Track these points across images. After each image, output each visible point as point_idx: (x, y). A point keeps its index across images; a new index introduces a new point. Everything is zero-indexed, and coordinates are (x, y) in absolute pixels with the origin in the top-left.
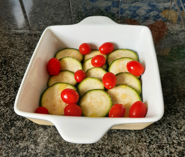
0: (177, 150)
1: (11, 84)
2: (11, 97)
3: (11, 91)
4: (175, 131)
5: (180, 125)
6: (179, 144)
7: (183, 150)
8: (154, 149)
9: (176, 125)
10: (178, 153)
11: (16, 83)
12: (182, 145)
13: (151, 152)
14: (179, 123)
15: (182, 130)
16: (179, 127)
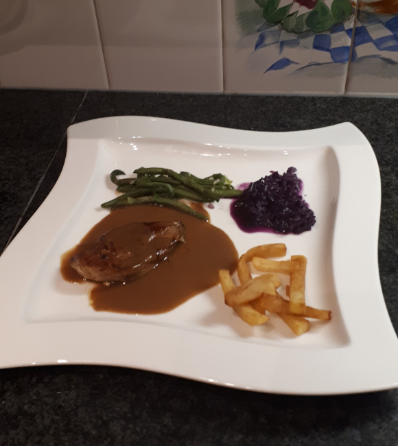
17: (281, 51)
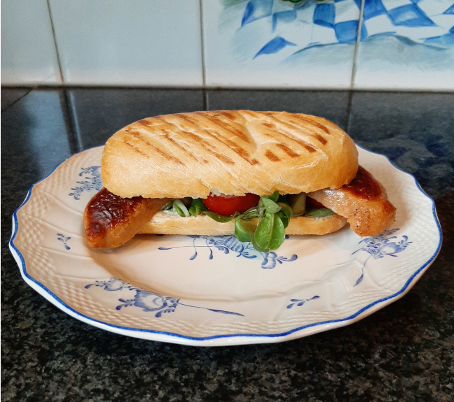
1: (29, 335)
2: (23, 387)
3: (26, 362)
11: (45, 333)
17: (274, 26)
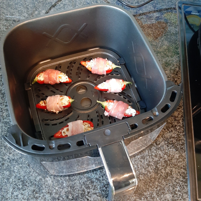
0: (154, 160)
4: (155, 146)
5: (158, 142)
6: (156, 156)
7: (157, 160)
8: (139, 158)
9: (156, 141)
10: (154, 162)
12: (158, 157)
13: (136, 161)
14: (158, 141)
15: (159, 146)
16: (158, 144)
